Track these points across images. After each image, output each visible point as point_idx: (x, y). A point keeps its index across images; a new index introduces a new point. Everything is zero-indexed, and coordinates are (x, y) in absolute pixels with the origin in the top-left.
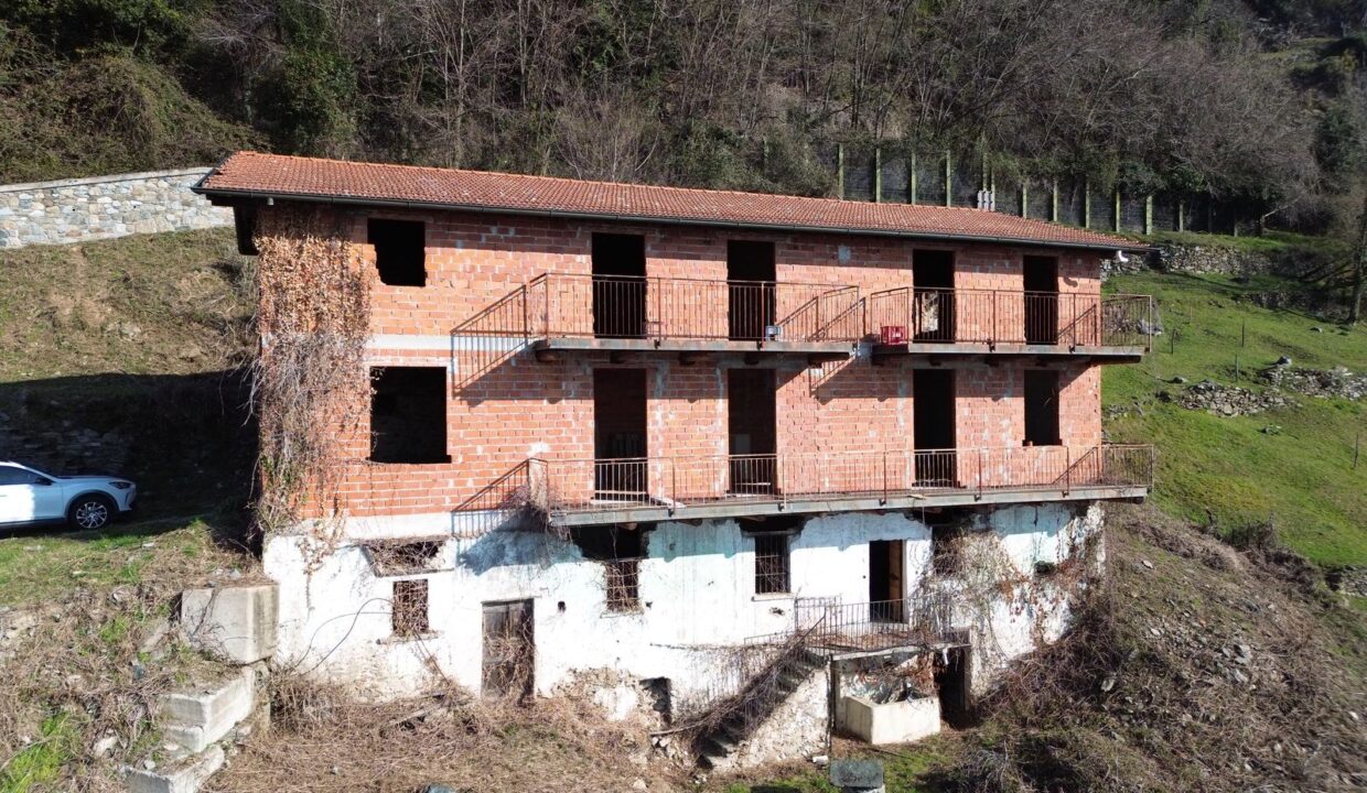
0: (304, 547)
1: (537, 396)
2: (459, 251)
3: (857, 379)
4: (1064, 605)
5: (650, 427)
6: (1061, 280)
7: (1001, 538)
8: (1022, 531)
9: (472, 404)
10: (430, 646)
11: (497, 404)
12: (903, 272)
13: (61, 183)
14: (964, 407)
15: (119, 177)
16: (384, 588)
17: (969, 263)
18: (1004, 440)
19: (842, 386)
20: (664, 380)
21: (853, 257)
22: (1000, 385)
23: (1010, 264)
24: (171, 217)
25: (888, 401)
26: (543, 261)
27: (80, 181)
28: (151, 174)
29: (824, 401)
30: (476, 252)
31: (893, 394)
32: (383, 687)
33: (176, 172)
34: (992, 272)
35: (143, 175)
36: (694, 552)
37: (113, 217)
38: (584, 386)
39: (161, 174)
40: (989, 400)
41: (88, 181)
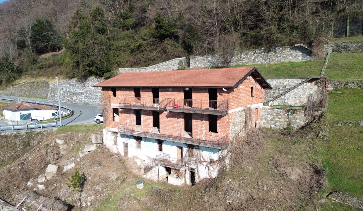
0: (106, 130)
1: (128, 113)
2: (119, 92)
3: (173, 114)
4: (217, 170)
5: (141, 120)
6: (218, 94)
7: (202, 151)
8: (207, 151)
9: (121, 114)
10: (117, 147)
11: (124, 114)
12: (181, 93)
13: (159, 64)
14: (194, 122)
15: (165, 62)
16: (113, 138)
17: (195, 91)
18: (203, 130)
19: (171, 115)
20: (143, 112)
21: (172, 90)
22: (202, 118)
23: (205, 91)
24: (171, 68)
25: (179, 119)
26: (128, 93)
27: (161, 63)
28: (169, 61)
29: (168, 118)
30: (121, 92)
31: (180, 118)
32: (113, 151)
33: (172, 60)
34: (201, 92)
35: (168, 61)
36: (148, 141)
37: (165, 69)
38: (133, 112)
39: (170, 61)
40: (200, 121)
41: (162, 63)
